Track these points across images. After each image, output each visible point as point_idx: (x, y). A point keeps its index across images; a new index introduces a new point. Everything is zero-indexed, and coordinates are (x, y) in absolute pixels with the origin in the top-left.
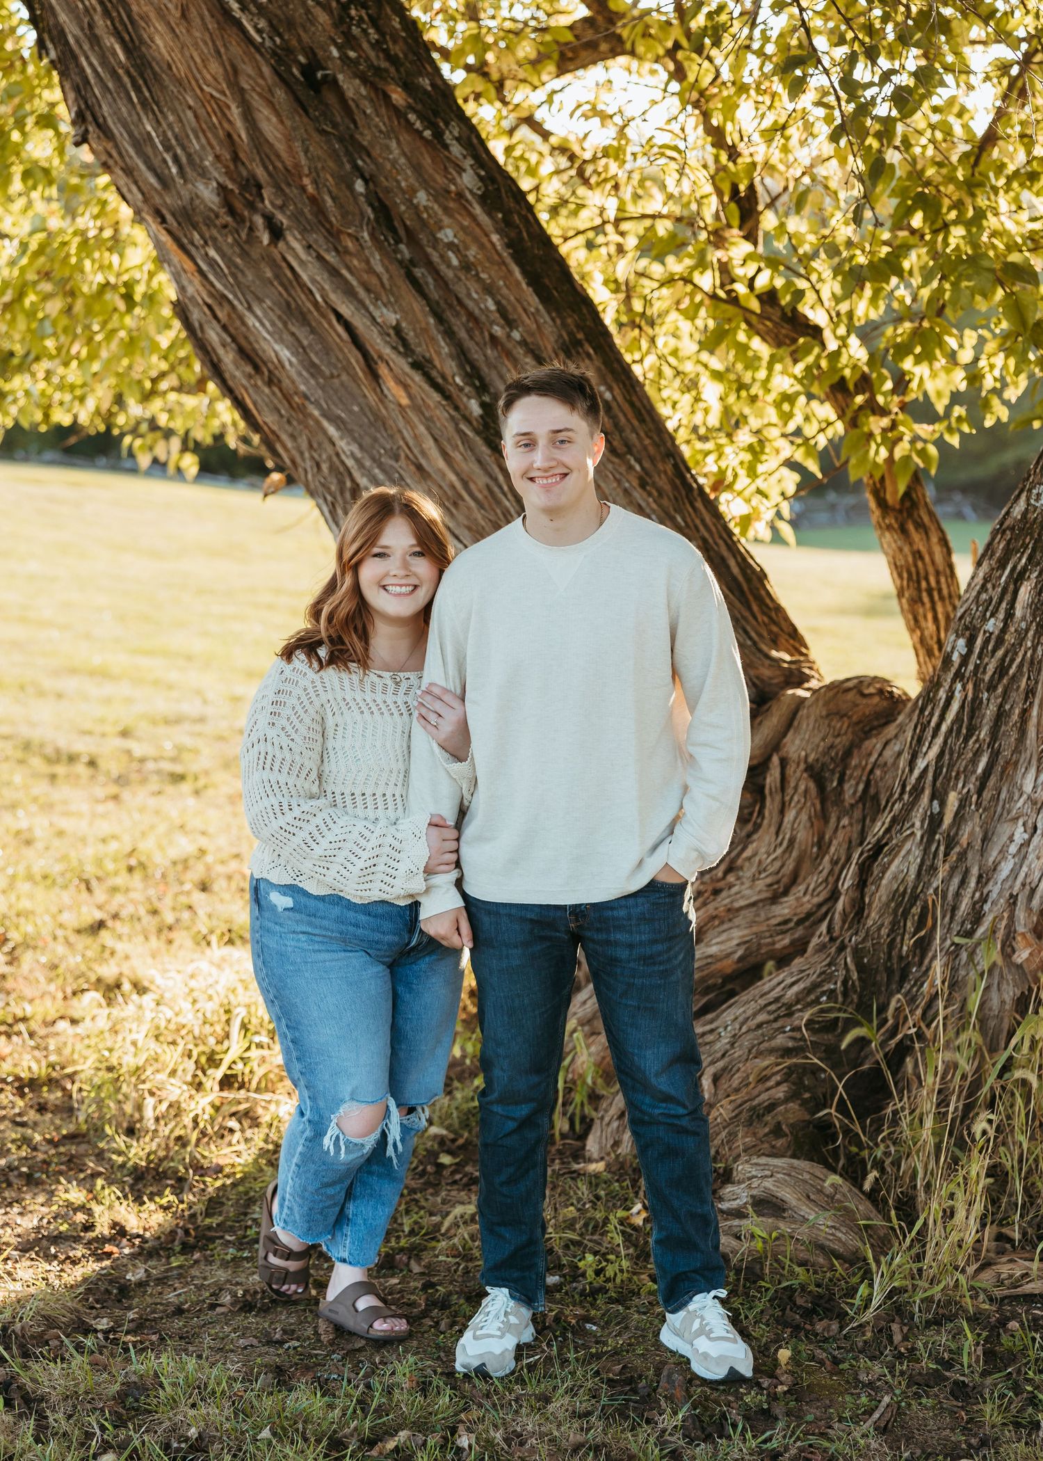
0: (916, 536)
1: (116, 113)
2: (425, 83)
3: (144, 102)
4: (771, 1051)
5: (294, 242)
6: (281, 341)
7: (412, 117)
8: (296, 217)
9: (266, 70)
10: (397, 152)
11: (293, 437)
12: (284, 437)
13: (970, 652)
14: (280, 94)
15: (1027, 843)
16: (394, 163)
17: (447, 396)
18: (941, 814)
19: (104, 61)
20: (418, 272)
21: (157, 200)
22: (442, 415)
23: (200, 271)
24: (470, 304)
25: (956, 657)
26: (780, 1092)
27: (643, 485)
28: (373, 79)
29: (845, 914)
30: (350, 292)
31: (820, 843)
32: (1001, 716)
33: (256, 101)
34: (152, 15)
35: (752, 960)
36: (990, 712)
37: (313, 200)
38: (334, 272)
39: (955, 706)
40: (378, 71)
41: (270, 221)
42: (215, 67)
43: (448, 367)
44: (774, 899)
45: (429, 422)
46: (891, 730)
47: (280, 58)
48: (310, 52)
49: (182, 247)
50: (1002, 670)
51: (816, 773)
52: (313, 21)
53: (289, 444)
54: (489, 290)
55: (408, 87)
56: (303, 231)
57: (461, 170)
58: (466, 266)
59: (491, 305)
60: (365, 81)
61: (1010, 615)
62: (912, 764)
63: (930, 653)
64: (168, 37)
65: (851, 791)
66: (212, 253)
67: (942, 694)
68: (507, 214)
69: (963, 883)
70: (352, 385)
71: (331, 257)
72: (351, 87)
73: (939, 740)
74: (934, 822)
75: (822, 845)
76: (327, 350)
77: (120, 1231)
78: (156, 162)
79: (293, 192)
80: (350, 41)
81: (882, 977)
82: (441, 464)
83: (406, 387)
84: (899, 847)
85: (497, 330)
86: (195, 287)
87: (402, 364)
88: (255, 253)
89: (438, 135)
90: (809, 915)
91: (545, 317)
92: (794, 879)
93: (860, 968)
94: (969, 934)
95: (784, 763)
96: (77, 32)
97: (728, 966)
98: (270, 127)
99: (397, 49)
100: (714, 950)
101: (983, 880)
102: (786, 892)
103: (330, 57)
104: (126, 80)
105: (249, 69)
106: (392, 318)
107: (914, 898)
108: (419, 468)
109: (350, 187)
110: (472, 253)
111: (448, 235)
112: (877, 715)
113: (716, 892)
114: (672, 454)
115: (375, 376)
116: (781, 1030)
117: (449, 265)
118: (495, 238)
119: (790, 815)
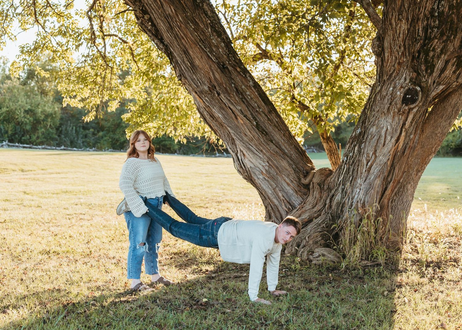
0: (330, 144)
1: (188, 74)
2: (242, 67)
3: (193, 73)
4: (318, 232)
5: (222, 96)
6: (219, 113)
7: (241, 73)
8: (222, 91)
9: (216, 66)
10: (238, 79)
11: (220, 131)
12: (218, 131)
13: (347, 159)
14: (219, 70)
15: (359, 192)
16: (238, 81)
17: (250, 122)
18: (344, 188)
19: (186, 66)
20: (243, 100)
21: (196, 90)
22: (249, 125)
23: (204, 102)
24: (252, 105)
25: (345, 161)
26: (320, 239)
27: (284, 136)
28: (234, 67)
29: (328, 208)
30: (232, 104)
31: (320, 197)
32: (353, 170)
33: (215, 72)
34: (196, 58)
35: (310, 219)
36: (351, 169)
37: (225, 88)
38: (229, 100)
39: (345, 169)
40: (235, 65)
41: (217, 92)
42: (207, 66)
43: (250, 116)
44: (313, 208)
45: (247, 126)
46: (332, 176)
47: (218, 64)
48: (223, 62)
49: (200, 98)
50: (353, 162)
51: (319, 184)
52: (223, 57)
53: (219, 132)
54: (256, 102)
55: (240, 67)
56: (224, 94)
57: (250, 82)
58: (252, 98)
59: (256, 105)
60: (232, 67)
61: (354, 152)
62: (338, 180)
63: (334, 165)
64: (199, 61)
65: (326, 187)
66: (206, 98)
67: (343, 167)
68: (258, 89)
69: (349, 200)
70: (233, 121)
71: (229, 98)
72: (230, 68)
73: (343, 175)
74: (343, 190)
75: (321, 197)
76: (228, 115)
77: (207, 271)
78: (196, 83)
79: (222, 87)
80: (230, 60)
81: (336, 218)
82: (249, 133)
83: (242, 120)
84: (337, 194)
85: (257, 109)
86: (202, 105)
87: (242, 116)
88: (215, 98)
89: (246, 76)
90: (320, 210)
91: (265, 107)
92: (316, 204)
93: (332, 216)
94: (351, 208)
95: (313, 183)
96: (181, 61)
97: (306, 220)
98: (217, 76)
99: (237, 61)
100: (303, 217)
101: (352, 199)
102: (315, 207)
103: (226, 63)
104: (190, 69)
105: (213, 66)
106: (240, 108)
107: (340, 203)
108: (245, 134)
109: (231, 86)
110: (252, 96)
111: (248, 93)
112: (329, 174)
113: (302, 208)
114: (288, 130)
115: (237, 119)
116: (319, 228)
117: (248, 98)
118: (256, 93)
119: (315, 193)
